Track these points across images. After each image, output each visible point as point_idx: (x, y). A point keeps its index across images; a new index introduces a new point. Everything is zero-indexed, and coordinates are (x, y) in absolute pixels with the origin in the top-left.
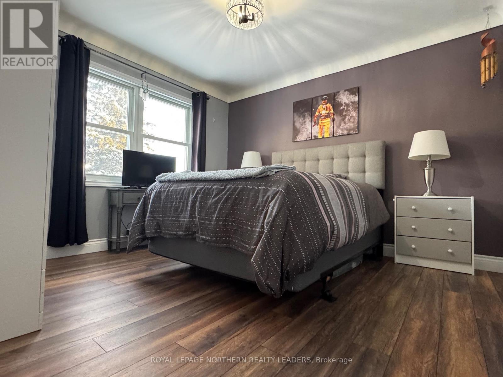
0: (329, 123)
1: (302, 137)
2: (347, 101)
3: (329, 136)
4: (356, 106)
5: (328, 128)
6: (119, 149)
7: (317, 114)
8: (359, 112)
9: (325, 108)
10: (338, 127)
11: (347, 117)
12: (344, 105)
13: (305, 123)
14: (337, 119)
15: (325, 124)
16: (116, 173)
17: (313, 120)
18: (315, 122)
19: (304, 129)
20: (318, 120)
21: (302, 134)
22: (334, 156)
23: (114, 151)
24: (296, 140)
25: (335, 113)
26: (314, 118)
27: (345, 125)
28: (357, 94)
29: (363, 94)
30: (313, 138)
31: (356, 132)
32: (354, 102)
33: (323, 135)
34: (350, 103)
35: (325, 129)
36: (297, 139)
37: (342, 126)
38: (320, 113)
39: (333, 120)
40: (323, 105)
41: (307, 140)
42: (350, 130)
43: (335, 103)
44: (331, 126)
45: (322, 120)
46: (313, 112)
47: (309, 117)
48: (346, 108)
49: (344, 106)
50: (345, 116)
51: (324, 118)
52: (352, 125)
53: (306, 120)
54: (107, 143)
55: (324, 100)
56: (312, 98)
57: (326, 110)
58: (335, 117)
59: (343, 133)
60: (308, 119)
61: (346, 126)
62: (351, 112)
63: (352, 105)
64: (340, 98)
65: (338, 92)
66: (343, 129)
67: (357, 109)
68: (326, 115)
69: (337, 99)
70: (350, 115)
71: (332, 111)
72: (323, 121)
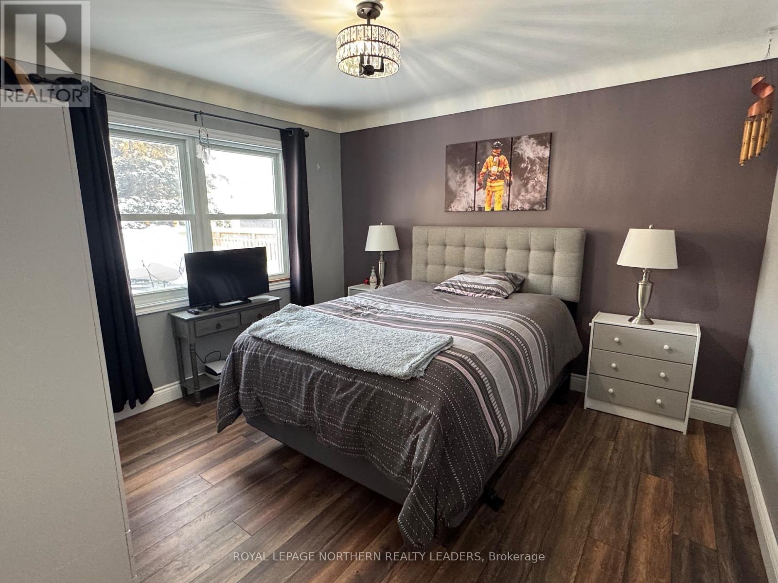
0: (502, 187)
1: (459, 206)
2: (532, 156)
3: (501, 209)
4: (545, 165)
5: (500, 196)
6: (157, 159)
7: (484, 170)
8: (550, 175)
9: (496, 162)
10: (517, 196)
11: (531, 183)
12: (527, 161)
13: (465, 184)
14: (516, 182)
15: (496, 189)
16: (159, 201)
17: (477, 180)
18: (480, 184)
19: (463, 193)
20: (485, 181)
21: (460, 200)
22: (509, 244)
23: (149, 163)
24: (450, 210)
25: (512, 173)
26: (479, 177)
27: (526, 194)
28: (548, 146)
29: (557, 146)
30: (477, 209)
31: (543, 207)
32: (543, 157)
33: (492, 206)
34: (537, 160)
35: (496, 197)
36: (451, 208)
37: (522, 196)
38: (489, 168)
39: (509, 185)
40: (494, 156)
41: (467, 211)
42: (533, 204)
43: (513, 157)
44: (506, 194)
45: (491, 182)
46: (478, 167)
47: (471, 174)
48: (529, 167)
49: (528, 164)
50: (528, 179)
51: (495, 180)
52: (537, 195)
53: (466, 178)
54: (135, 149)
55: (496, 149)
56: (477, 143)
57: (499, 166)
58: (512, 179)
59: (523, 206)
60: (470, 177)
61: (528, 196)
62: (538, 175)
63: (540, 162)
64: (522, 148)
65: (519, 138)
66: (522, 200)
67: (547, 171)
68: (498, 174)
69: (515, 150)
70: (536, 179)
71: (508, 169)
72: (493, 183)
